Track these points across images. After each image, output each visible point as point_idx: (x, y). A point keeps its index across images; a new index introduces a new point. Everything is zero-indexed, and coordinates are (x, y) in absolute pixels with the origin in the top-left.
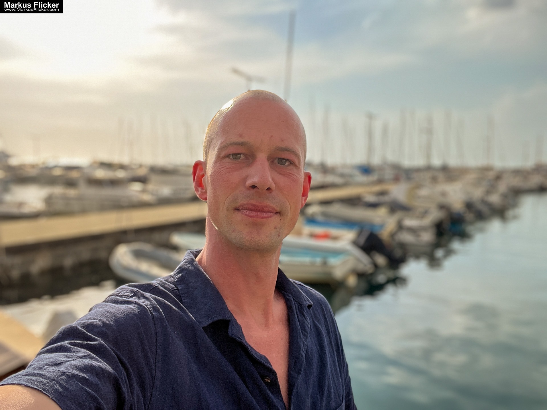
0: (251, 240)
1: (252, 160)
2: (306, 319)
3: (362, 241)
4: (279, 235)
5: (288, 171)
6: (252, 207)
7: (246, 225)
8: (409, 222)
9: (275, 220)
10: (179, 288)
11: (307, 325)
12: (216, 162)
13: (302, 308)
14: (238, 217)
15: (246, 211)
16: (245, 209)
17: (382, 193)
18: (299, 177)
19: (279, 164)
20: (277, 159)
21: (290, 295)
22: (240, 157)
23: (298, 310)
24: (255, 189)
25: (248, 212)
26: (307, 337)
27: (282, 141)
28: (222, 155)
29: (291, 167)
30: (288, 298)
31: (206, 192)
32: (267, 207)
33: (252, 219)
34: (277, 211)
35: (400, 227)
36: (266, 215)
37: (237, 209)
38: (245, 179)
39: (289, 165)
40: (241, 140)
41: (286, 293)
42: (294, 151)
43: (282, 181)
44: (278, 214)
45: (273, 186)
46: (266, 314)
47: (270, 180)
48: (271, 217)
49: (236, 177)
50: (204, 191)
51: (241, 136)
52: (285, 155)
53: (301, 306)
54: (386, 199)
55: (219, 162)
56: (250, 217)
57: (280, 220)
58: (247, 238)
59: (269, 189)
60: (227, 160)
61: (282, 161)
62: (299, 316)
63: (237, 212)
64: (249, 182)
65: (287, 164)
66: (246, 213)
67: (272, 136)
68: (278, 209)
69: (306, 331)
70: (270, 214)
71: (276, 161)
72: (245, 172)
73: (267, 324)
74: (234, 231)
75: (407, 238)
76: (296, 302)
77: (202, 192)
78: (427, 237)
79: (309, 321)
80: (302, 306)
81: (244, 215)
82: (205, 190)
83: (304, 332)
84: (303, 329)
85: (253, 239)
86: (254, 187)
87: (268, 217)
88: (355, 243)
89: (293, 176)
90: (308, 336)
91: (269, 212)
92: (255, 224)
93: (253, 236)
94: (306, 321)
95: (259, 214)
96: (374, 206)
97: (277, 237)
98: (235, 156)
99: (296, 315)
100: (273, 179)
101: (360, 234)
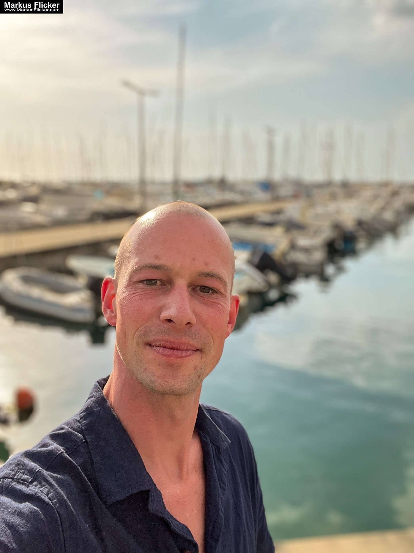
0: (165, 384)
1: (169, 287)
2: (223, 466)
3: (256, 260)
4: (199, 377)
5: (212, 300)
6: (167, 343)
7: (159, 365)
8: (303, 241)
9: (195, 359)
10: (88, 440)
11: (225, 473)
12: (127, 287)
13: (220, 453)
14: (150, 354)
15: (159, 348)
16: (158, 346)
17: (278, 212)
18: (225, 307)
19: (200, 291)
20: (199, 287)
21: (207, 436)
22: (156, 282)
23: (215, 456)
24: (171, 324)
25: (161, 350)
26: (224, 490)
27: (206, 264)
28: (135, 279)
29: (215, 295)
30: (204, 439)
31: (115, 317)
32: (185, 344)
33: (167, 358)
34: (198, 348)
35: (293, 246)
36: (184, 353)
37: (149, 345)
38: (160, 310)
39: (212, 293)
40: (157, 262)
41: (202, 433)
42: (219, 277)
43: (205, 311)
44: (198, 352)
45: (194, 320)
46: (180, 461)
47: (189, 312)
48: (190, 355)
49: (149, 306)
50: (113, 315)
51: (157, 257)
52: (209, 282)
53: (218, 449)
54: (282, 217)
55: (131, 287)
56: (164, 355)
57: (201, 358)
58: (160, 381)
59: (189, 323)
60: (141, 285)
61: (205, 289)
62: (216, 463)
63: (148, 347)
64: (165, 315)
65: (211, 291)
66: (159, 350)
67: (194, 259)
68: (199, 346)
69: (223, 483)
70: (189, 352)
71: (198, 288)
72: (161, 301)
73: (180, 475)
74: (145, 370)
75: (299, 257)
76: (214, 444)
77: (110, 315)
78: (319, 256)
79: (226, 467)
80: (220, 450)
81: (157, 352)
82: (114, 313)
83: (221, 484)
84: (221, 480)
85: (166, 384)
86: (169, 321)
87: (186, 356)
88: (250, 262)
89: (218, 306)
90: (226, 487)
91: (188, 350)
92: (170, 365)
93: (167, 380)
94: (223, 469)
95: (175, 352)
96: (270, 225)
97: (197, 379)
98: (150, 282)
99: (214, 464)
100: (194, 312)
101: (253, 253)
